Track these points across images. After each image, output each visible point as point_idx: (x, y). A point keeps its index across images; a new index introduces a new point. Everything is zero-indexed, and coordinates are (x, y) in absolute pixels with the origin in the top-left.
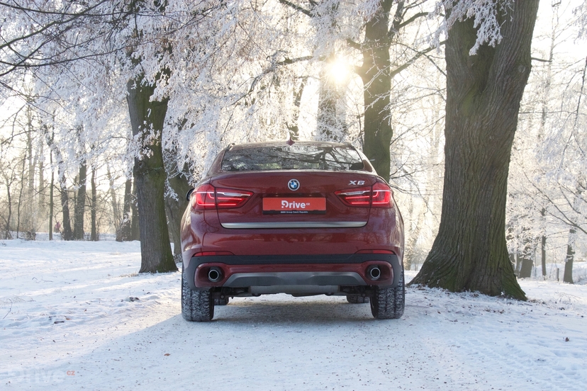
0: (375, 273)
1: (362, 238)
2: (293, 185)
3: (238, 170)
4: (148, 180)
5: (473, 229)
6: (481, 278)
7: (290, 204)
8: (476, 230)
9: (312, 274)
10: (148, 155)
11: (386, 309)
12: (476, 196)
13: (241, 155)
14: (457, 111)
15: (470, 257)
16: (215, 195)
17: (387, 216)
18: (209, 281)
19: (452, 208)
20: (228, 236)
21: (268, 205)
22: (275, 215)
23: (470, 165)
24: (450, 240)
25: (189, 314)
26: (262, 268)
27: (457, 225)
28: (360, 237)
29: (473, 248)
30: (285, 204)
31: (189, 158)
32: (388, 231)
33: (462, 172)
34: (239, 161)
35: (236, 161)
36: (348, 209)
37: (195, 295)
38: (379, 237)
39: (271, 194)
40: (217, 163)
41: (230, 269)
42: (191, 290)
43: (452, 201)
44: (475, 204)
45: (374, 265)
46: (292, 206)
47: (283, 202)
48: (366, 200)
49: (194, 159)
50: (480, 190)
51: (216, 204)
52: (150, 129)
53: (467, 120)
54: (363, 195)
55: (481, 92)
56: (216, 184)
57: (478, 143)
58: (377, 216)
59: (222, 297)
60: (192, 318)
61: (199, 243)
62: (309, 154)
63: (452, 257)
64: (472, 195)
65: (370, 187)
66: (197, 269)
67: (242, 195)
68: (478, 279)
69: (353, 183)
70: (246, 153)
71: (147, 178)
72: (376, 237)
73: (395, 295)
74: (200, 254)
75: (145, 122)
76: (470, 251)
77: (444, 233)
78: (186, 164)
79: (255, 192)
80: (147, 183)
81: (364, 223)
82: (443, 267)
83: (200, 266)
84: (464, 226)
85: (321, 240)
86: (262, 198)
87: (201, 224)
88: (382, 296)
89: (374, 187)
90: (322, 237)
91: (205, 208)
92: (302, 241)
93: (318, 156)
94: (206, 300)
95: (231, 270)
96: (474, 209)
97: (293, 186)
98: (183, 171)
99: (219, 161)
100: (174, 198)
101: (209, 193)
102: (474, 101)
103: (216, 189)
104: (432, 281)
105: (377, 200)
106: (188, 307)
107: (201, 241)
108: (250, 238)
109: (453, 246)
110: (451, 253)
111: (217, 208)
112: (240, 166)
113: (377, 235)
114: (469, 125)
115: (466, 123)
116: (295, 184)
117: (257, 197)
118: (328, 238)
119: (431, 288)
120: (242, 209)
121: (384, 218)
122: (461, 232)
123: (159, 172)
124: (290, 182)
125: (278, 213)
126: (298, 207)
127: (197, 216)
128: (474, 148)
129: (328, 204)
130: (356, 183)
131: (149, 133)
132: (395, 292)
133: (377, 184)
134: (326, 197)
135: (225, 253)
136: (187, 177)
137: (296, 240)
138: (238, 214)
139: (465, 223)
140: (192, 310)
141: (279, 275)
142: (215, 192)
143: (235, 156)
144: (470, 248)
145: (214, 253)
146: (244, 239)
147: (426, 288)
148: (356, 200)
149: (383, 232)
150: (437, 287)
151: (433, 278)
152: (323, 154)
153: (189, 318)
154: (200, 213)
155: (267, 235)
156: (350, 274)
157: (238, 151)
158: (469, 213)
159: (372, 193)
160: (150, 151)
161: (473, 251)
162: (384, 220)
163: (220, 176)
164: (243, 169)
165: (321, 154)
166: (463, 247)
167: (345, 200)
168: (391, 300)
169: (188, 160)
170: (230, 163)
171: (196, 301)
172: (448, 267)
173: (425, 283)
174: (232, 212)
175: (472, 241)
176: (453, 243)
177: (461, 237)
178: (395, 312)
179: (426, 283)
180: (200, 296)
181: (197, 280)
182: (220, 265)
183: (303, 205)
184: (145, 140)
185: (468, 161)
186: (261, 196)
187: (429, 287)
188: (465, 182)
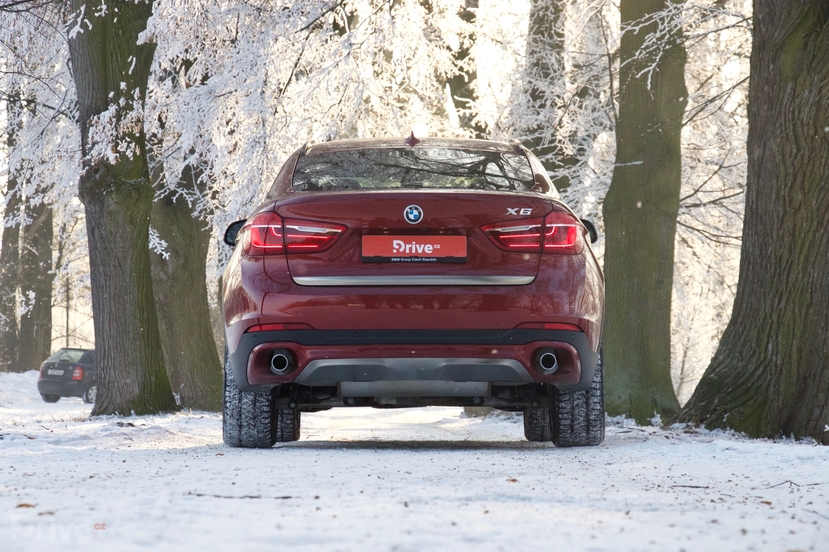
0: (548, 362)
1: (528, 304)
2: (413, 214)
3: (320, 189)
4: (113, 207)
5: (800, 310)
6: (817, 412)
7: (408, 246)
8: (807, 313)
9: (442, 362)
10: (129, 154)
11: (572, 427)
12: (807, 243)
13: (326, 163)
14: (771, 67)
15: (794, 366)
16: (283, 231)
17: (571, 266)
18: (272, 373)
19: (757, 268)
20: (304, 298)
21: (371, 247)
22: (382, 264)
23: (795, 179)
24: (754, 333)
25: (235, 433)
26: (360, 350)
27: (768, 302)
28: (525, 301)
29: (800, 350)
30: (400, 246)
31: (196, 155)
32: (573, 293)
33: (778, 193)
34: (322, 173)
35: (317, 172)
36: (505, 256)
37: (247, 399)
38: (558, 304)
39: (375, 231)
40: (285, 177)
41: (308, 352)
42: (240, 392)
43: (757, 252)
44: (807, 259)
45: (548, 349)
46: (411, 249)
47: (395, 242)
48: (536, 240)
49: (210, 157)
50: (817, 230)
51: (285, 245)
52: (133, 99)
53: (790, 85)
54: (531, 231)
55: (822, 27)
56: (284, 213)
57: (812, 132)
58: (555, 266)
59: (293, 405)
60: (241, 441)
61: (255, 309)
62: (460, 162)
63: (756, 369)
64: (800, 241)
65: (542, 219)
66: (252, 356)
67: (328, 230)
68: (812, 414)
69: (512, 211)
70: (335, 159)
71: (112, 202)
72: (553, 303)
73: (587, 404)
74: (257, 328)
75: (123, 85)
76: (795, 356)
77: (740, 320)
78: (187, 169)
79: (349, 226)
80: (110, 213)
81: (532, 278)
82: (738, 387)
83: (256, 348)
84: (783, 304)
85: (464, 307)
86: (360, 235)
87: (259, 277)
88: (565, 405)
89: (547, 219)
90: (466, 302)
91: (266, 253)
92: (432, 307)
93: (476, 165)
94: (265, 409)
95: (308, 354)
96: (805, 270)
97: (412, 217)
98: (179, 185)
99: (288, 172)
100: (159, 250)
101: (273, 226)
102: (806, 45)
103: (284, 220)
104: (714, 416)
105: (553, 240)
106: (234, 422)
107: (259, 307)
108: (341, 303)
109: (758, 346)
110: (754, 360)
111: (286, 252)
112: (322, 181)
113: (556, 300)
114: (794, 95)
115: (789, 90)
116: (416, 212)
117: (353, 234)
118: (476, 304)
119: (711, 430)
120: (326, 254)
121: (565, 270)
122: (775, 317)
123: (137, 188)
124: (407, 209)
125: (388, 260)
126: (420, 251)
127: (251, 264)
128: (803, 144)
129: (471, 248)
130: (518, 212)
131: (131, 108)
132: (588, 399)
133: (553, 214)
134: (468, 236)
135: (301, 327)
136: (189, 199)
137: (421, 307)
138: (321, 262)
139: (784, 298)
140: (240, 426)
141: (389, 362)
142: (283, 226)
143: (315, 164)
144: (794, 349)
145: (281, 327)
146: (331, 304)
147: (702, 429)
148: (519, 241)
149: (564, 294)
150: (724, 427)
151: (715, 410)
152: (485, 163)
153: (236, 441)
154: (257, 260)
155: (370, 298)
156: (507, 363)
157: (322, 155)
158: (793, 276)
159: (544, 230)
160: (133, 145)
161: (800, 357)
162: (566, 274)
163: (291, 199)
164: (329, 187)
165: (480, 163)
166: (780, 347)
167: (500, 241)
168: (581, 413)
169: (193, 160)
170: (307, 177)
171: (249, 412)
172: (748, 389)
173: (699, 422)
174: (311, 259)
175: (798, 334)
176: (759, 339)
177: (775, 326)
178: (588, 433)
179: (702, 422)
180: (254, 402)
181: (252, 372)
182: (291, 345)
183: (428, 249)
184: (122, 123)
185: (790, 171)
186: (358, 233)
187: (706, 428)
188: (785, 213)
